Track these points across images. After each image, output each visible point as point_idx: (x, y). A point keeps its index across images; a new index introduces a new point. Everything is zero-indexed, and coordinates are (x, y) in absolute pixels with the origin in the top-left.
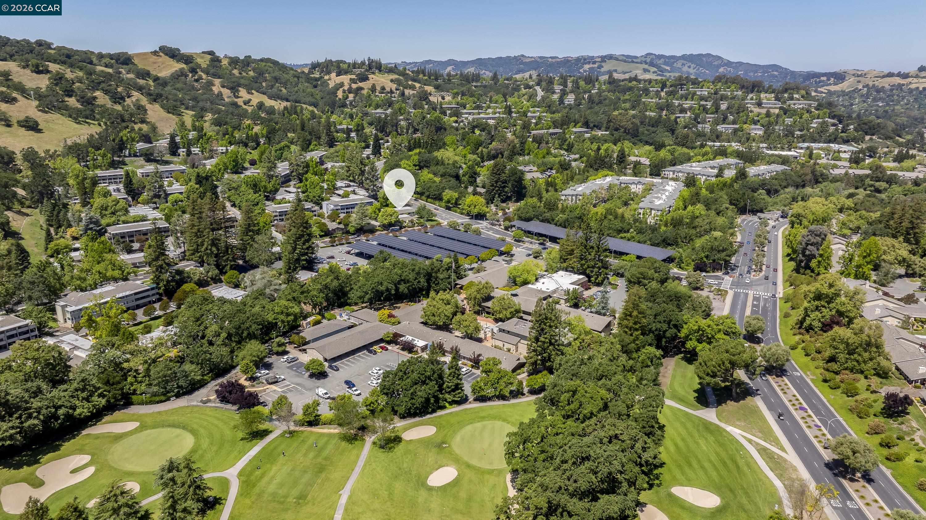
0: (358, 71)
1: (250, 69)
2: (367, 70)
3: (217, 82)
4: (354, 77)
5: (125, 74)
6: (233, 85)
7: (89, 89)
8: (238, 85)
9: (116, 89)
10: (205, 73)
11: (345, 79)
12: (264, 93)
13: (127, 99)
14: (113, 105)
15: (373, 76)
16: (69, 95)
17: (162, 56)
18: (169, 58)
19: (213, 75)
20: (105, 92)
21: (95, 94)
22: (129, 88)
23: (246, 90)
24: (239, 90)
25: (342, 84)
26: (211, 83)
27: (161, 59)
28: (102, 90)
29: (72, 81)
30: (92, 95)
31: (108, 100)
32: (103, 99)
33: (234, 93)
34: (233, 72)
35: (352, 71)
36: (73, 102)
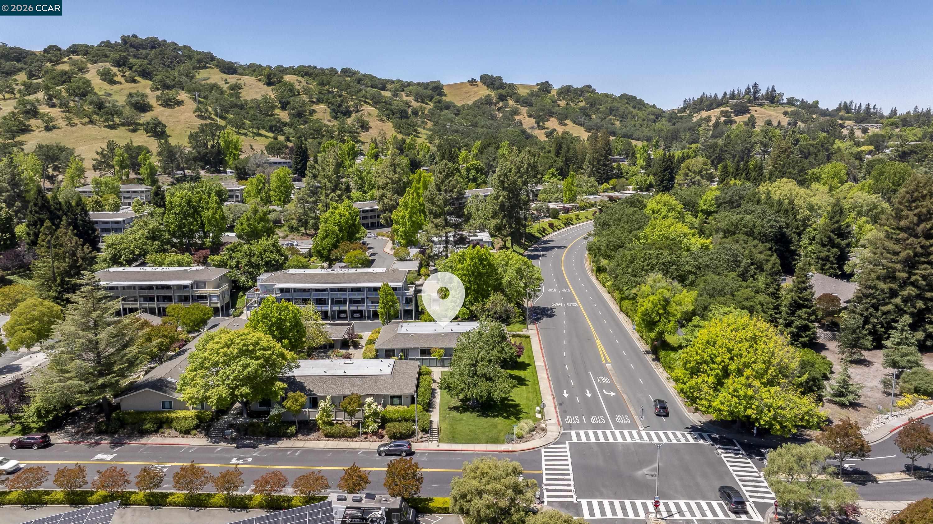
0: (737, 102)
1: (581, 99)
2: (750, 101)
3: (524, 110)
4: (728, 109)
5: (404, 96)
6: (545, 115)
7: (313, 102)
8: (551, 114)
9: (347, 103)
10: (517, 101)
11: (715, 113)
12: (581, 125)
13: (354, 115)
14: (330, 121)
15: (757, 108)
16: (283, 108)
17: (477, 86)
18: (485, 87)
19: (526, 103)
20: (329, 104)
21: (315, 107)
22: (365, 102)
23: (558, 119)
24: (548, 121)
25: (708, 119)
26: (516, 112)
27: (476, 89)
28: (326, 102)
29: (298, 92)
30: (312, 108)
31: (328, 114)
32: (321, 114)
33: (538, 123)
34: (559, 103)
35: (728, 103)
36: (284, 115)
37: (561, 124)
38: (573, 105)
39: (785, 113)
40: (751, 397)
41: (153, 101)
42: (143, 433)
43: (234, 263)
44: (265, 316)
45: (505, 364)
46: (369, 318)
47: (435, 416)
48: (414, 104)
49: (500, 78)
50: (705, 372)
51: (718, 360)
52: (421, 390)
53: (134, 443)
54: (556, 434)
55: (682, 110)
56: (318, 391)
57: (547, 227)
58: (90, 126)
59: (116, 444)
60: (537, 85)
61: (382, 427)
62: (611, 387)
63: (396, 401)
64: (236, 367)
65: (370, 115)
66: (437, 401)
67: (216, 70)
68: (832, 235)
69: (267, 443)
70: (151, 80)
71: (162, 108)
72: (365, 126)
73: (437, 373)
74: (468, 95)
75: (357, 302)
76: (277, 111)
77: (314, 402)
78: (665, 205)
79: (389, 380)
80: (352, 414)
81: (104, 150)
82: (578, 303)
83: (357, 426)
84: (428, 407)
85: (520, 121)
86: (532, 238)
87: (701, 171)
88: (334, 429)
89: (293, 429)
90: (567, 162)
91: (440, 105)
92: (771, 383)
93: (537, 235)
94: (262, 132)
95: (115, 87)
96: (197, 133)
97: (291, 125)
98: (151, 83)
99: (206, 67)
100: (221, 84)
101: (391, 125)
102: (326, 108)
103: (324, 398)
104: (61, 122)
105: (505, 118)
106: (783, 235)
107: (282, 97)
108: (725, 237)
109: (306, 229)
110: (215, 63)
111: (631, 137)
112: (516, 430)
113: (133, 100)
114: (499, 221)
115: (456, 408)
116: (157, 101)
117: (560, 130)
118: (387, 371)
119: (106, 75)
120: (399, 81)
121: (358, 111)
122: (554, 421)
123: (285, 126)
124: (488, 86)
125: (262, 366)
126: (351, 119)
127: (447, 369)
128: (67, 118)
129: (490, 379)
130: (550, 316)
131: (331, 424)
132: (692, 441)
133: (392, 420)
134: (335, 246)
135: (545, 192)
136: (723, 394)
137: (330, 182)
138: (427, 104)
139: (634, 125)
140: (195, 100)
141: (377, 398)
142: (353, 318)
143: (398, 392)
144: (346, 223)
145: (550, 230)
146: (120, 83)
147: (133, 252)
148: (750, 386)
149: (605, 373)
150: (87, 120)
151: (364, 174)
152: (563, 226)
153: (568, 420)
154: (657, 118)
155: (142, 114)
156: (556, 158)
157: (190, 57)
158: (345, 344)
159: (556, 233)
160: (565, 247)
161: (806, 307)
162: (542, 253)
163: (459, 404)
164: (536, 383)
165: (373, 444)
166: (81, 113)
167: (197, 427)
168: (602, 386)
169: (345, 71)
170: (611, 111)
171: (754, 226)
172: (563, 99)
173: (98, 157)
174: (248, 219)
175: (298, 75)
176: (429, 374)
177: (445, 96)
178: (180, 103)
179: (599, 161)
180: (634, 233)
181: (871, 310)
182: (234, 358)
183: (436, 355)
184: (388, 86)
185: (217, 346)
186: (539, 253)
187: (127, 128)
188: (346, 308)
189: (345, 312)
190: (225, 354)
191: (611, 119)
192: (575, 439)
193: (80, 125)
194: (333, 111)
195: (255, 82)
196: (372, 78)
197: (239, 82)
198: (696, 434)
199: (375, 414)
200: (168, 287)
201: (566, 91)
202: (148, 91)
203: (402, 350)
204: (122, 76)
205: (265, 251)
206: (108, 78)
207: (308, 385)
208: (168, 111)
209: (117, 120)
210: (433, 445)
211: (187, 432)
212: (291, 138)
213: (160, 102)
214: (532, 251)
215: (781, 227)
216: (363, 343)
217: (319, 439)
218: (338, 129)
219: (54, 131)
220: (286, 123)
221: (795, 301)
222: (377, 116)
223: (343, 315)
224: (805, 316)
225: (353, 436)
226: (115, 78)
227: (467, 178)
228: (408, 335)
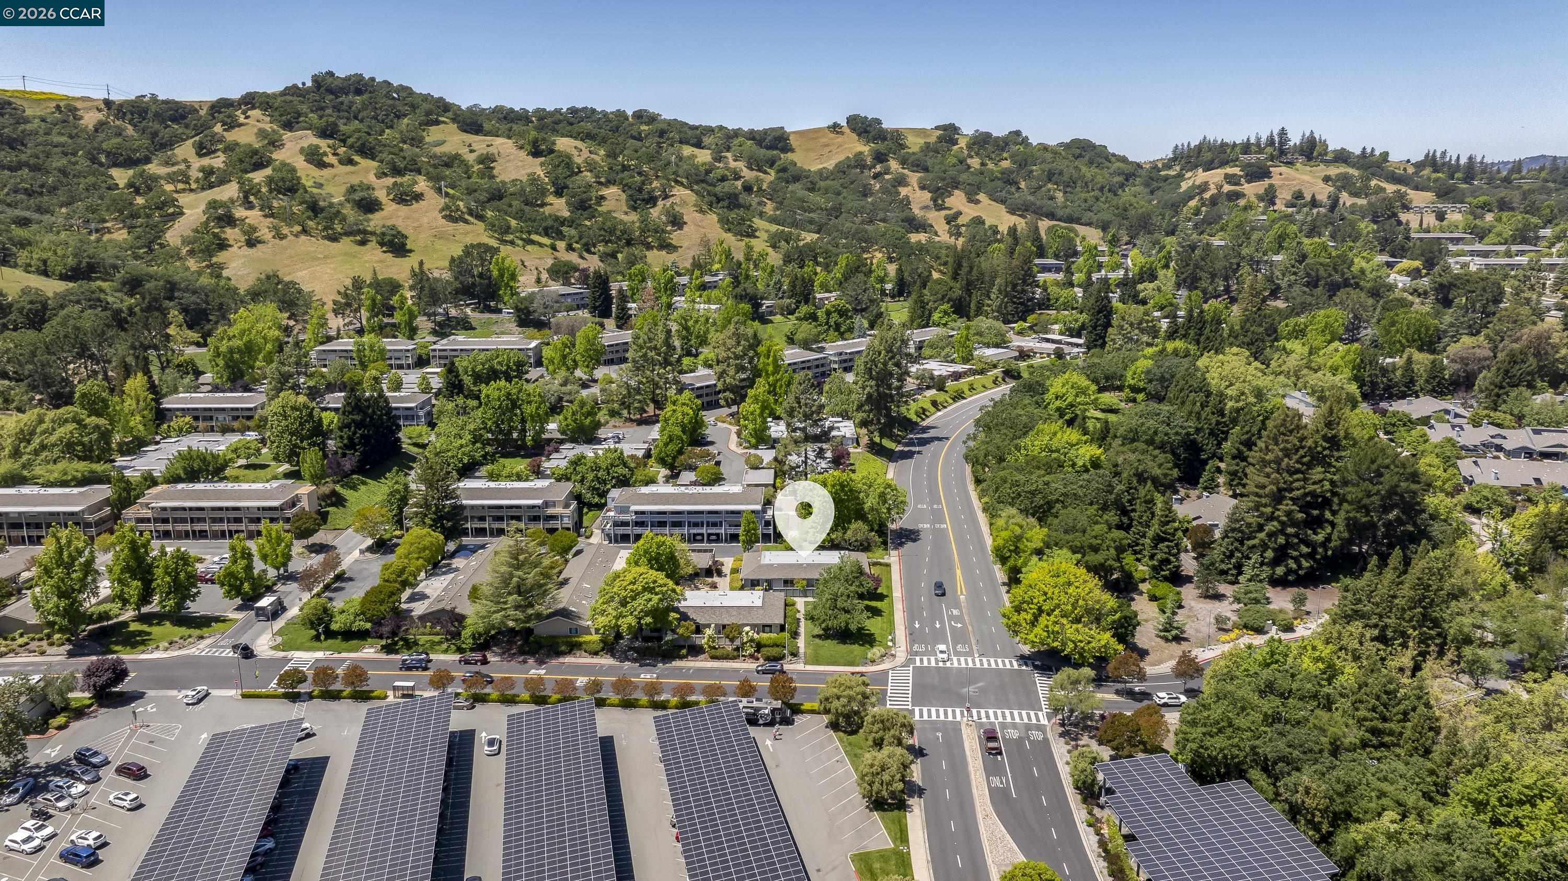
0: (1252, 158)
1: (1005, 155)
2: (1272, 158)
3: (914, 178)
4: (1236, 171)
5: (731, 160)
6: (947, 185)
7: (600, 183)
8: (956, 185)
9: (651, 184)
10: (903, 162)
11: (1215, 176)
12: (1003, 202)
13: (660, 203)
14: (626, 213)
15: (1283, 169)
16: (559, 193)
17: (842, 133)
18: (854, 136)
19: (918, 166)
20: (625, 187)
21: (605, 192)
22: (677, 182)
23: (966, 194)
24: (950, 195)
25: (1204, 187)
26: (901, 181)
27: (840, 139)
28: (621, 183)
29: (579, 168)
30: (600, 193)
31: (624, 202)
32: (613, 202)
33: (934, 200)
34: (969, 161)
35: (1237, 159)
36: (559, 206)
37: (970, 201)
38: (991, 166)
39: (1327, 179)
40: (1058, 633)
41: (381, 195)
42: (560, 654)
43: (579, 477)
44: (646, 552)
45: (861, 597)
46: (726, 541)
47: (801, 643)
48: (748, 174)
49: (878, 122)
50: (1025, 610)
51: (1035, 601)
52: (789, 620)
53: (554, 662)
54: (903, 659)
55: (1168, 165)
56: (701, 620)
57: (928, 406)
58: (303, 238)
59: (541, 662)
60: (937, 128)
61: (758, 651)
62: (959, 619)
63: (767, 629)
64: (640, 601)
65: (684, 203)
66: (802, 630)
67: (453, 127)
68: (1242, 447)
69: (664, 663)
70: (373, 159)
71: (394, 206)
72: (677, 222)
73: (800, 603)
74: (828, 149)
75: (715, 525)
76: (551, 199)
77: (699, 630)
78: (1072, 387)
79: (761, 611)
80: (732, 640)
81: (347, 289)
82: (947, 525)
83: (737, 649)
84: (795, 635)
85: (907, 197)
86: (908, 425)
87: (1140, 323)
88: (719, 653)
89: (684, 651)
90: (969, 287)
91: (785, 175)
92: (1078, 620)
93: (914, 418)
94: (535, 237)
95: (326, 172)
96: (460, 258)
97: (571, 223)
98: (375, 164)
99: (437, 123)
100: (464, 151)
101: (715, 218)
102: (620, 192)
103: (709, 626)
104: (264, 232)
105: (884, 190)
106: (1194, 442)
107: (557, 178)
108: (1123, 444)
109: (629, 413)
110: (450, 114)
111: (1078, 221)
112: (869, 655)
113: (357, 196)
114: (865, 415)
115: (819, 636)
116: (388, 194)
117: (969, 212)
118: (759, 603)
119: (313, 154)
120: (721, 128)
121: (666, 197)
122: (903, 648)
123: (562, 224)
124: (859, 135)
125: (661, 600)
126: (656, 209)
127: (810, 599)
128: (275, 227)
129: (847, 612)
130: (915, 540)
131: (714, 648)
132: (1016, 666)
133: (765, 646)
134: (680, 452)
135: (931, 347)
136: (1038, 630)
137: (659, 355)
138: (765, 173)
139: (1086, 201)
140: (439, 190)
141: (753, 626)
142: (709, 541)
143: (769, 622)
144: (690, 422)
145: (933, 409)
146: (332, 166)
147: (461, 461)
148: (1056, 623)
149: (957, 605)
150: (299, 228)
151: (690, 323)
152: (951, 401)
153: (916, 647)
154: (1127, 180)
155: (370, 216)
156: (952, 283)
157: (414, 107)
158: (709, 572)
159: (939, 414)
160: (947, 439)
161: (1169, 540)
162: (917, 449)
163: (821, 632)
164: (892, 614)
165: (752, 665)
166: (290, 219)
167: (603, 649)
168: (951, 617)
169: (640, 115)
170: (1050, 176)
171: (1156, 433)
172: (977, 154)
173: (339, 298)
174: (574, 414)
175: (576, 138)
176: (793, 604)
177: (792, 150)
178: (418, 197)
179: (1014, 286)
180: (1016, 442)
181: (1236, 544)
182: (638, 594)
183: (798, 587)
184: (707, 140)
185: (625, 583)
186: (913, 449)
187: (352, 238)
188: (704, 531)
189: (702, 535)
190: (632, 591)
191: (1049, 190)
192: (918, 664)
193: (291, 237)
194: (631, 197)
195: (514, 150)
196: (682, 126)
197: (491, 150)
198: (1021, 662)
199: (752, 640)
200: (518, 507)
201: (982, 141)
202: (372, 178)
203: (767, 581)
204: (334, 154)
205: (612, 465)
206: (315, 158)
207: (692, 615)
208: (403, 210)
209: (338, 228)
210: (800, 667)
211: (596, 653)
212: (575, 245)
213: (391, 197)
214: (906, 445)
215: (1188, 434)
216: (726, 570)
217: (706, 660)
218: (639, 228)
219: (259, 246)
220: (565, 219)
221: (1158, 535)
222: (695, 205)
223: (699, 538)
224: (1166, 550)
225: (734, 658)
226: (325, 159)
227: (827, 323)
228: (772, 565)
